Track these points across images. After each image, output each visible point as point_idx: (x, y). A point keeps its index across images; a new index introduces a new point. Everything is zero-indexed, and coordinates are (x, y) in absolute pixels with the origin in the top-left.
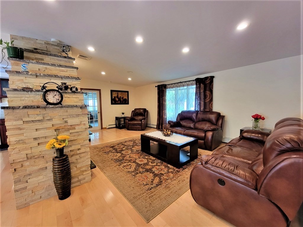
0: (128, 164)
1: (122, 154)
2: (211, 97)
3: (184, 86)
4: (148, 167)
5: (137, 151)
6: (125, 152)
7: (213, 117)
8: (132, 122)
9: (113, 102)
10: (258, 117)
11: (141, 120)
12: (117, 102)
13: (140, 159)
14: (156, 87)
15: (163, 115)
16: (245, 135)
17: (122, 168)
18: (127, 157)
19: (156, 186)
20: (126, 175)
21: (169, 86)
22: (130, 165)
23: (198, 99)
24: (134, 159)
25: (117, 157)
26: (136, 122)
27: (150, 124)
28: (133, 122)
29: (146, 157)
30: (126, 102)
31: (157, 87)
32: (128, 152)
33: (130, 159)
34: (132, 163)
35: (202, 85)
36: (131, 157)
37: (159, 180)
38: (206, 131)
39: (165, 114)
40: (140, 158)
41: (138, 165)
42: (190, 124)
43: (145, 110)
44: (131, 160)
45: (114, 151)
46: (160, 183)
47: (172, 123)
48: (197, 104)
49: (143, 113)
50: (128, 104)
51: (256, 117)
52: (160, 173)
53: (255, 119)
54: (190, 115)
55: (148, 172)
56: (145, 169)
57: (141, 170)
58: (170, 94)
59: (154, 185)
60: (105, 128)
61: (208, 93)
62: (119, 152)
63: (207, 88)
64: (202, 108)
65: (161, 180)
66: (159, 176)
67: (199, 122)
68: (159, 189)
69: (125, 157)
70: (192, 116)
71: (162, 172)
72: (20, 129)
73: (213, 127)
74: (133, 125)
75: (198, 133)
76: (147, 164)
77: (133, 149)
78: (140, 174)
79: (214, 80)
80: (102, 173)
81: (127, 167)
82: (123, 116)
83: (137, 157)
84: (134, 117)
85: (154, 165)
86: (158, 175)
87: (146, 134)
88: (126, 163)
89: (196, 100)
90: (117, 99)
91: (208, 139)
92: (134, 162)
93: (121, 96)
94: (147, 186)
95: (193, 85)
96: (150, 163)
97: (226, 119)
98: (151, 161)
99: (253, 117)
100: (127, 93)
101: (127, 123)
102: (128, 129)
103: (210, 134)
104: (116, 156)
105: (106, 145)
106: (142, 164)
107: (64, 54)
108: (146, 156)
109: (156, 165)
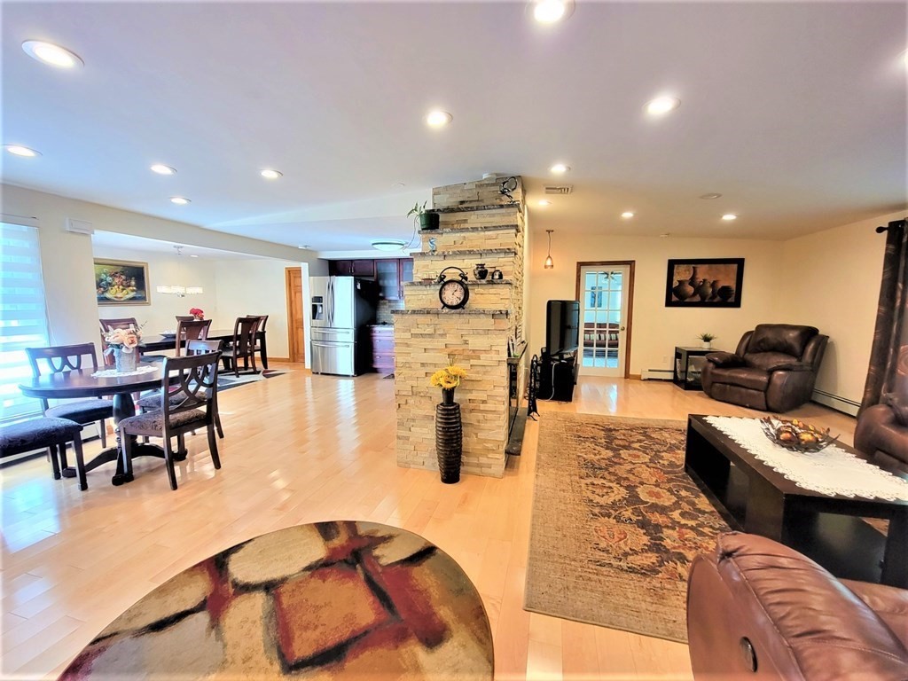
0: (608, 484)
1: (618, 456)
4: (657, 518)
5: (672, 464)
6: (630, 455)
8: (727, 374)
9: (674, 299)
11: (770, 372)
12: (687, 300)
13: (658, 489)
17: (583, 485)
18: (622, 471)
19: (627, 571)
20: (577, 504)
22: (611, 488)
24: (638, 480)
25: (598, 457)
26: (744, 376)
27: (830, 396)
28: (734, 375)
29: (683, 493)
30: (728, 298)
32: (638, 457)
33: (625, 476)
34: (621, 486)
36: (635, 471)
37: (653, 563)
40: (657, 485)
41: (633, 499)
43: (809, 334)
44: (627, 479)
45: (603, 440)
46: (643, 571)
49: (797, 347)
50: (737, 304)
52: (682, 551)
55: (642, 528)
56: (640, 518)
57: (628, 513)
59: (621, 563)
60: (638, 378)
62: (612, 449)
65: (660, 566)
66: (665, 556)
68: (626, 581)
69: (617, 466)
71: (689, 554)
72: (408, 345)
74: (732, 384)
76: (663, 510)
77: (663, 454)
78: (613, 521)
80: (532, 475)
81: (597, 491)
82: (705, 346)
83: (654, 479)
84: (749, 357)
85: (685, 525)
86: (667, 551)
88: (605, 478)
90: (690, 290)
92: (627, 488)
93: (707, 277)
94: (602, 553)
96: (676, 515)
98: (687, 507)
100: (735, 266)
101: (709, 374)
104: (595, 455)
105: (598, 421)
106: (647, 503)
107: (506, 200)
108: (687, 489)
109: (692, 528)
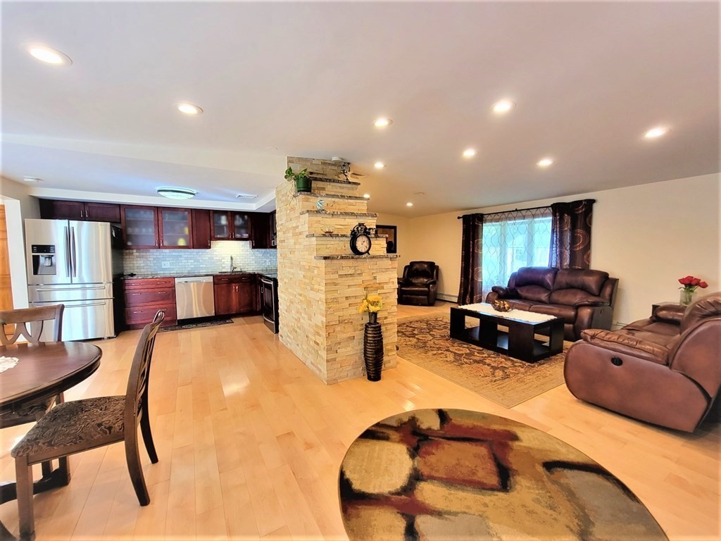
0: (439, 352)
1: (418, 339)
2: (587, 242)
3: (524, 217)
4: (476, 358)
5: (442, 336)
6: (422, 337)
7: (591, 281)
10: (693, 283)
11: (427, 286)
13: (456, 348)
14: (459, 218)
15: (475, 276)
16: (662, 314)
21: (489, 217)
22: (443, 353)
23: (557, 245)
24: (444, 346)
27: (443, 294)
28: (412, 289)
29: (465, 346)
31: (461, 220)
32: (426, 337)
33: (437, 346)
35: (567, 218)
36: (436, 343)
38: (577, 307)
39: (479, 274)
40: (453, 346)
41: (457, 355)
42: (539, 293)
44: (440, 348)
46: (506, 377)
48: (554, 255)
49: (429, 272)
51: (688, 282)
52: (501, 366)
53: (686, 285)
54: (541, 277)
55: (479, 363)
56: (472, 360)
57: (466, 360)
58: (489, 231)
61: (580, 232)
63: (579, 223)
64: (567, 262)
65: (506, 373)
66: (500, 369)
67: (560, 291)
68: (509, 382)
70: (544, 279)
71: (504, 365)
73: (592, 299)
75: (560, 311)
78: (468, 365)
79: (595, 206)
83: (448, 344)
84: (411, 279)
85: (486, 357)
86: (498, 368)
87: (460, 307)
88: (433, 350)
89: (552, 247)
91: (582, 322)
92: (446, 350)
94: (487, 378)
95: (546, 217)
96: (476, 354)
97: (621, 285)
98: (475, 350)
99: (682, 281)
102: (401, 302)
103: (585, 313)
107: (342, 178)
108: (463, 344)
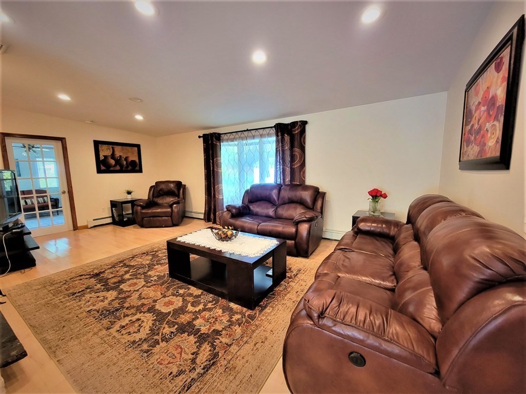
0: (134, 318)
1: (121, 292)
2: (303, 159)
3: (254, 137)
4: (184, 318)
5: (160, 277)
6: (130, 286)
7: (307, 196)
8: (150, 211)
9: (103, 168)
10: (378, 195)
11: (171, 206)
12: (112, 169)
13: (167, 298)
14: (200, 137)
15: (217, 193)
16: (362, 225)
17: (117, 335)
18: (134, 300)
19: (204, 373)
20: (126, 355)
21: (225, 137)
22: (139, 320)
23: (280, 163)
24: (150, 300)
25: (106, 302)
26: (159, 210)
27: (191, 212)
28: (154, 211)
29: (181, 291)
30: (135, 167)
31: (202, 139)
32: (136, 284)
33: (140, 303)
34: (144, 313)
35: (287, 138)
36: (143, 296)
37: (210, 350)
38: (297, 223)
39: (220, 192)
40: (165, 297)
41: (161, 317)
42: (267, 208)
43: (179, 184)
44: (143, 305)
45: (99, 286)
46: (212, 362)
47: (234, 210)
48: (279, 173)
49: (176, 191)
50: (140, 171)
51: (374, 194)
52: (213, 328)
53: (372, 196)
54: (267, 193)
55: (184, 332)
56: (176, 326)
57: (167, 330)
58: (227, 152)
59: (198, 371)
61: (297, 151)
62: (113, 289)
63: (296, 143)
64: (288, 179)
65: (215, 349)
66: (210, 339)
67: (283, 206)
68: (211, 381)
69: (128, 300)
70: (270, 194)
71: (218, 327)
73: (309, 215)
74: (153, 217)
75: (283, 228)
76: (182, 310)
77: (149, 273)
78: (163, 344)
79: (308, 127)
80: (51, 365)
81: (131, 329)
82: (129, 197)
83: (159, 293)
84: (156, 200)
85: (200, 310)
86: (208, 335)
87: (179, 239)
88: (127, 316)
89: (276, 165)
90: (112, 162)
91: (301, 238)
92: (149, 311)
93: (121, 154)
94: (180, 378)
95: (271, 137)
96: (190, 308)
97: (327, 197)
98: (190, 299)
99: (370, 193)
100: (136, 149)
101: (139, 214)
102: (142, 226)
103: (304, 228)
104: (102, 301)
105: (80, 272)
106: (170, 313)
108: (181, 288)
109: (204, 310)
